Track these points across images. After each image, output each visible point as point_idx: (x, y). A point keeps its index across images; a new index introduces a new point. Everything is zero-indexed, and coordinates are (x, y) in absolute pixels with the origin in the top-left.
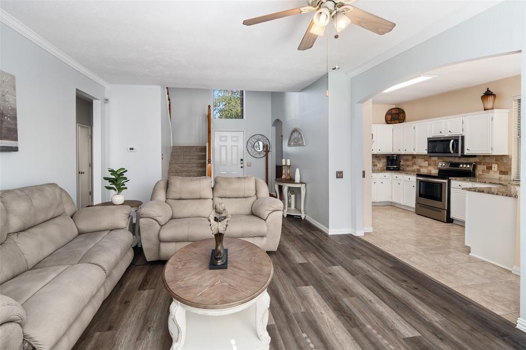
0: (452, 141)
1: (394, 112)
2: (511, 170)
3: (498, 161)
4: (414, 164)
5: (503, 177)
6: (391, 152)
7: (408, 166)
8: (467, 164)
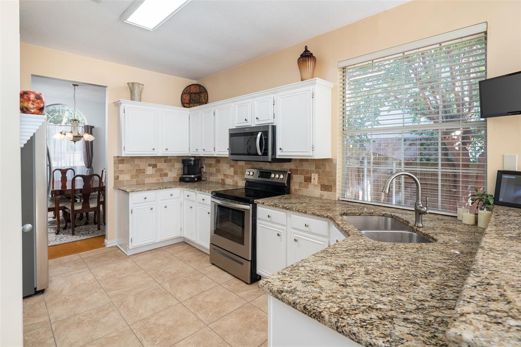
0: (259, 135)
1: (194, 90)
2: (335, 184)
3: (319, 168)
4: (218, 171)
5: (326, 194)
6: (188, 152)
7: (211, 174)
8: (280, 172)
